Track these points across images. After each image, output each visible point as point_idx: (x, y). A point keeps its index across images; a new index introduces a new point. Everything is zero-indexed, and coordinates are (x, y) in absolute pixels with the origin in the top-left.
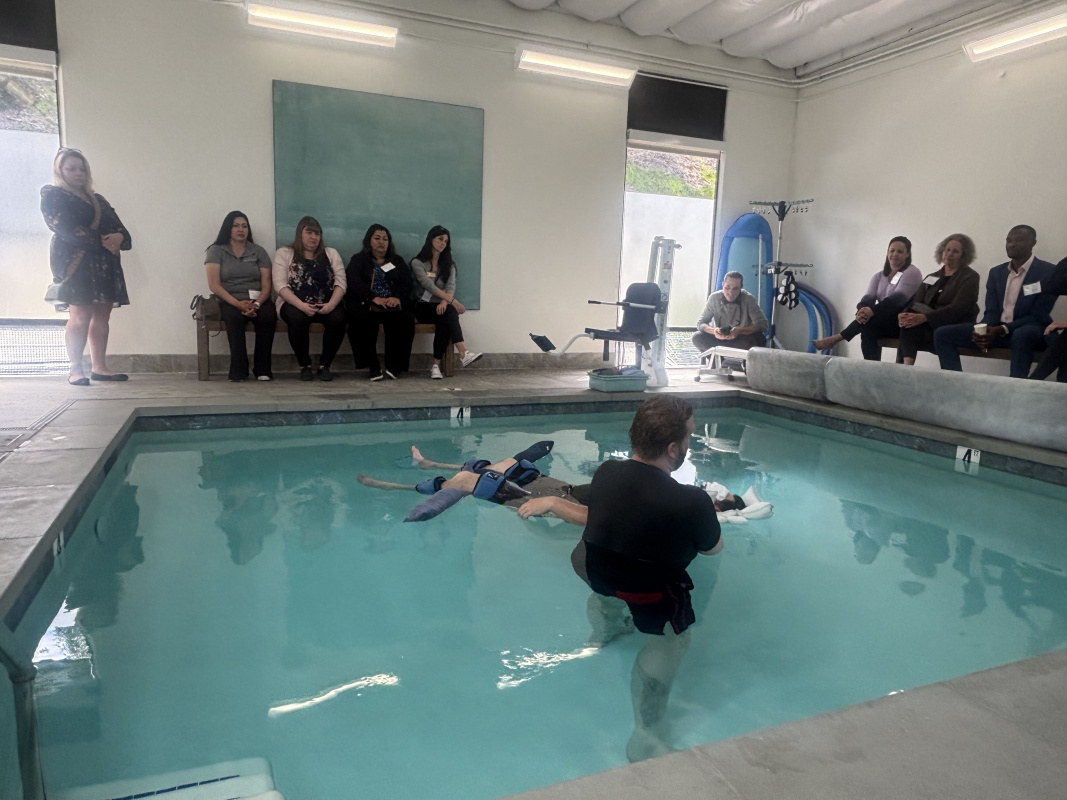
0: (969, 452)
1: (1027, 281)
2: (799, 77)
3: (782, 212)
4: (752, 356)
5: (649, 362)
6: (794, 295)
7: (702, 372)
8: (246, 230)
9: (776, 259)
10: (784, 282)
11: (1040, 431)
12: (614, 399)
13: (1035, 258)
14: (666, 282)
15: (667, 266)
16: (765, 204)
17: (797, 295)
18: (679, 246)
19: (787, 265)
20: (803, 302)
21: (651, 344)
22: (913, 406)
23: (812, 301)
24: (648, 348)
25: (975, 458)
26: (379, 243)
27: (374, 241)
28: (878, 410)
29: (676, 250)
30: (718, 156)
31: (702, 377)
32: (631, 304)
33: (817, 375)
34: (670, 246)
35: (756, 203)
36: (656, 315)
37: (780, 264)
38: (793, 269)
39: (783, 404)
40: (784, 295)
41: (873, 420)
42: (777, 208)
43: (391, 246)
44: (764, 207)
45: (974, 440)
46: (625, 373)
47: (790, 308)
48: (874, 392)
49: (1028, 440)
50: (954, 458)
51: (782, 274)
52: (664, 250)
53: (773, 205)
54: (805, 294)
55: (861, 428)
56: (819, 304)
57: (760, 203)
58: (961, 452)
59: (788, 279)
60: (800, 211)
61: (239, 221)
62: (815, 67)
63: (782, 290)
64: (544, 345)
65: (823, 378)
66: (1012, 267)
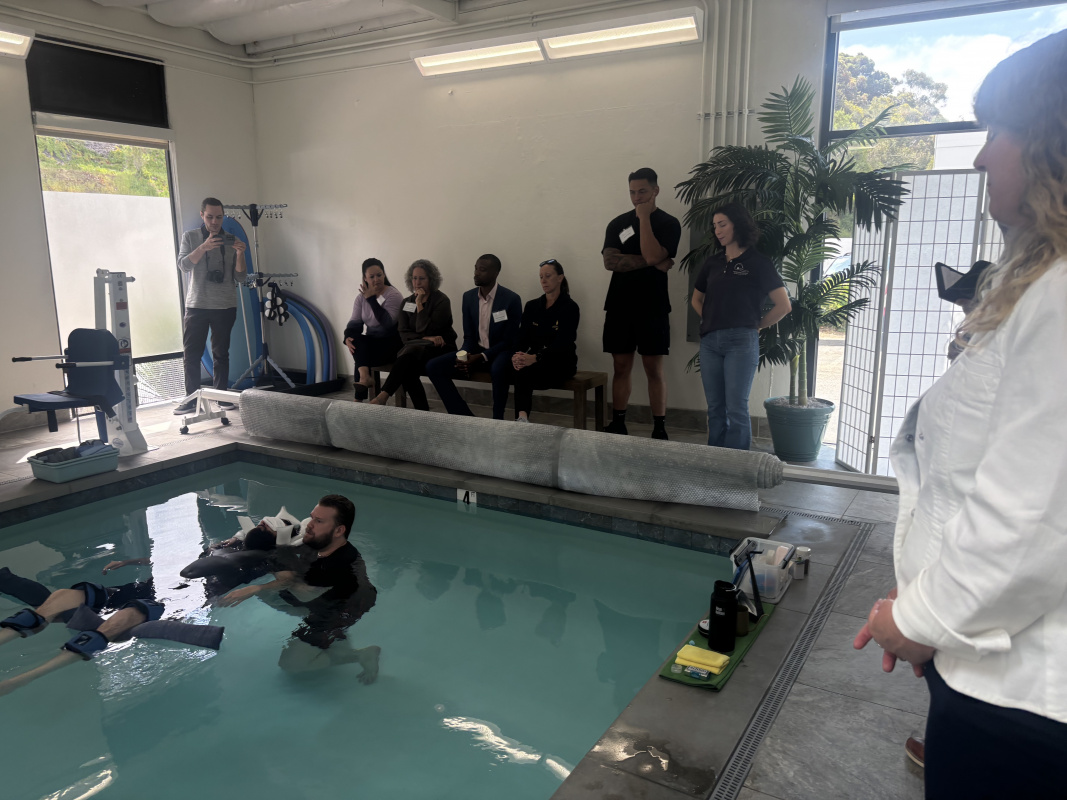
0: (467, 494)
1: (495, 308)
2: (249, 55)
3: (254, 218)
4: (245, 400)
5: (118, 425)
6: (282, 310)
7: (188, 422)
9: (256, 270)
10: (269, 295)
11: (517, 470)
12: (74, 491)
13: (499, 286)
14: (122, 325)
15: (121, 306)
16: (234, 207)
17: (286, 308)
18: (133, 279)
19: (270, 276)
20: (293, 314)
21: (116, 408)
22: (414, 450)
23: (301, 311)
24: (112, 414)
25: (473, 499)
28: (383, 455)
29: (129, 284)
30: (165, 147)
31: (192, 428)
32: (78, 364)
33: (320, 422)
34: (120, 281)
36: (117, 372)
37: (261, 275)
38: (276, 280)
40: (271, 310)
41: (380, 467)
42: (248, 211)
44: (235, 212)
45: (471, 482)
46: (86, 453)
47: (281, 324)
48: (377, 438)
49: (511, 478)
50: (455, 500)
51: (266, 285)
52: (113, 286)
53: (243, 208)
54: (292, 304)
55: (369, 478)
56: (310, 315)
57: (229, 207)
58: (461, 494)
59: (273, 293)
60: (274, 216)
62: (266, 47)
63: (268, 304)
65: (325, 425)
66: (481, 293)
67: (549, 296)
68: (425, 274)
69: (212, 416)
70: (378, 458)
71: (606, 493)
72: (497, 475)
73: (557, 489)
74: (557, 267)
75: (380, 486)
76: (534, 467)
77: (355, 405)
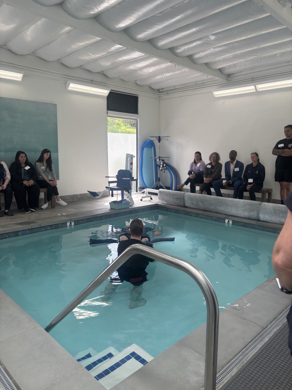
0: (229, 221)
1: (235, 167)
2: (160, 92)
3: (159, 140)
4: (160, 192)
6: (165, 168)
7: (143, 198)
9: (159, 155)
10: (162, 163)
11: (246, 214)
12: (121, 212)
13: (237, 160)
14: (131, 169)
15: (131, 164)
19: (162, 157)
20: (168, 170)
22: (212, 208)
23: (170, 169)
25: (231, 222)
26: (22, 159)
27: (20, 158)
28: (201, 209)
30: (136, 119)
33: (182, 198)
34: (132, 157)
35: (151, 137)
37: (160, 157)
38: (164, 159)
39: (173, 208)
40: (162, 168)
41: (201, 212)
42: (158, 138)
43: (27, 160)
44: (154, 138)
45: (230, 217)
47: (164, 172)
48: (200, 203)
49: (244, 216)
50: (225, 223)
51: (161, 160)
52: (130, 158)
53: (156, 137)
55: (197, 215)
56: (172, 170)
58: (227, 221)
60: (165, 140)
62: (166, 90)
63: (161, 166)
64: (94, 195)
65: (184, 199)
66: (231, 162)
67: (254, 164)
69: (148, 197)
70: (199, 210)
71: (275, 222)
72: (239, 215)
73: (259, 220)
74: (257, 155)
75: (201, 218)
76: (251, 213)
77: (194, 194)
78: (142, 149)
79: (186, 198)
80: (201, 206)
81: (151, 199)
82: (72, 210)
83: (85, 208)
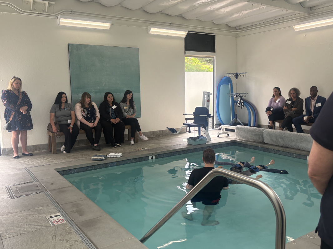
1: (317, 102)
2: (237, 29)
3: (237, 77)
4: (237, 128)
5: (204, 133)
6: (243, 104)
7: (219, 134)
8: (66, 98)
10: (239, 100)
13: (318, 96)
14: (208, 106)
15: (208, 101)
16: (231, 74)
19: (240, 94)
20: (245, 105)
21: (206, 128)
22: (292, 144)
23: (248, 105)
27: (108, 98)
30: (213, 57)
31: (220, 136)
32: (200, 116)
33: (261, 135)
34: (209, 94)
35: (228, 74)
37: (237, 93)
38: (241, 95)
39: (250, 144)
40: (239, 104)
41: (280, 149)
42: (235, 75)
43: (114, 99)
46: (200, 138)
47: (242, 108)
51: (239, 97)
52: (207, 96)
53: (234, 74)
54: (245, 102)
55: (276, 152)
56: (251, 106)
57: (230, 74)
59: (240, 99)
60: (243, 76)
61: (64, 95)
62: (243, 27)
63: (239, 102)
64: (173, 131)
65: (262, 136)
66: (312, 98)
68: (295, 92)
69: (225, 133)
77: (273, 130)
78: (219, 86)
79: (265, 135)
80: (281, 142)
81: (228, 135)
82: (153, 145)
83: (165, 143)
